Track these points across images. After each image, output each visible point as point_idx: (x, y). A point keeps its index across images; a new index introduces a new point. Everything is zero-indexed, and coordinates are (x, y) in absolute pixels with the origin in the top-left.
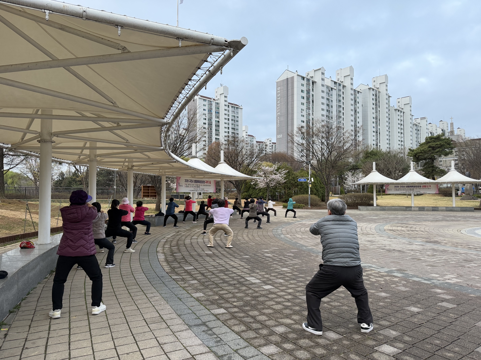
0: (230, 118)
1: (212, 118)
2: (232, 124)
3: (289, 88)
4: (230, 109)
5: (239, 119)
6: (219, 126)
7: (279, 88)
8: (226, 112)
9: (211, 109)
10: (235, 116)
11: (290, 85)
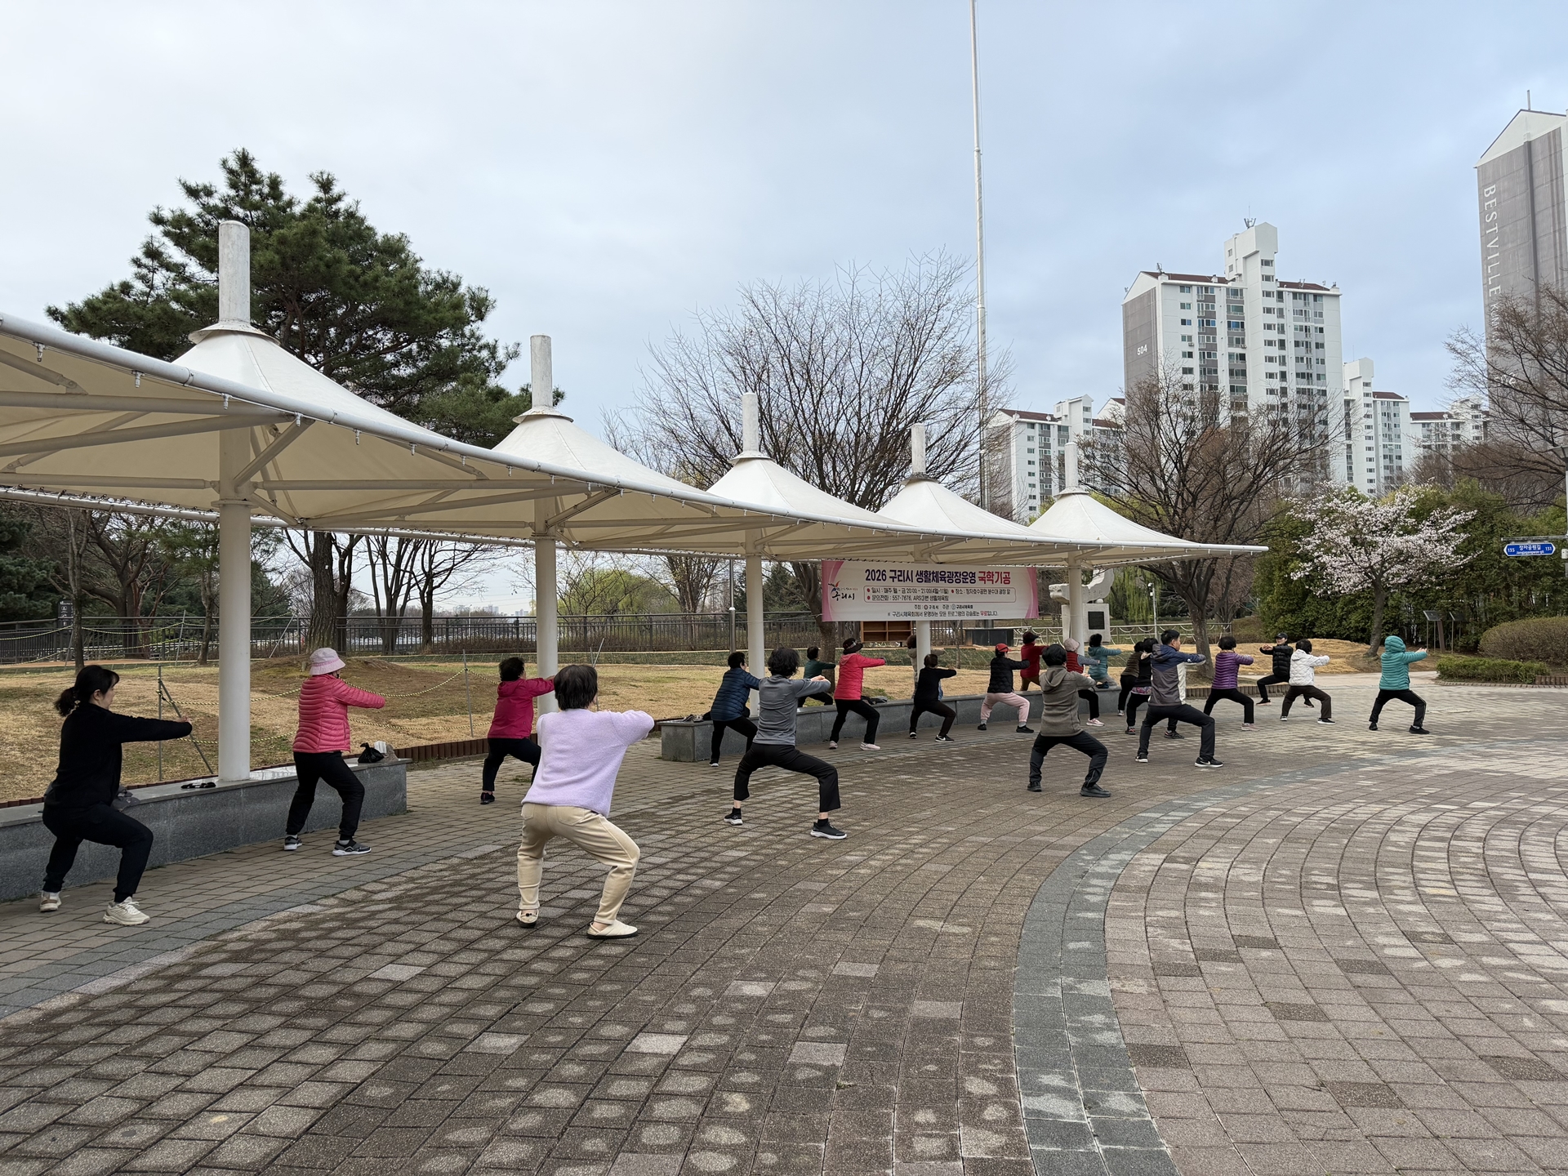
0: (1290, 337)
1: (1214, 347)
2: (1299, 359)
3: (1537, 182)
4: (1288, 302)
5: (1328, 338)
6: (1244, 373)
7: (1491, 190)
8: (1273, 319)
9: (1213, 315)
10: (1307, 329)
11: (1541, 168)
